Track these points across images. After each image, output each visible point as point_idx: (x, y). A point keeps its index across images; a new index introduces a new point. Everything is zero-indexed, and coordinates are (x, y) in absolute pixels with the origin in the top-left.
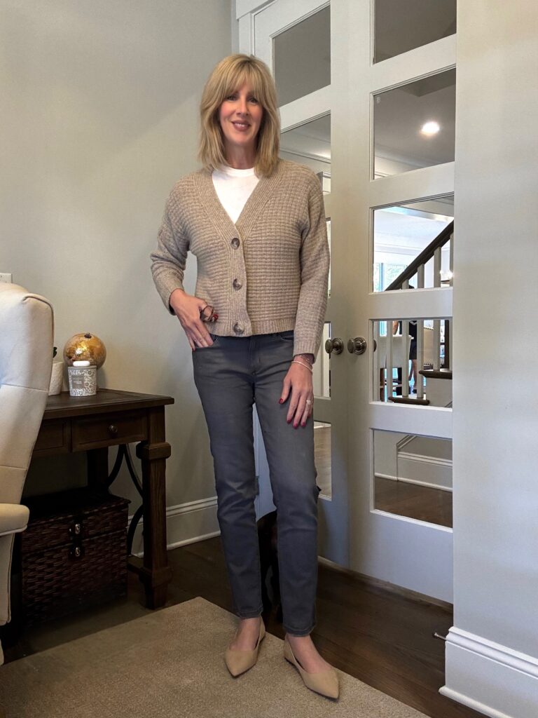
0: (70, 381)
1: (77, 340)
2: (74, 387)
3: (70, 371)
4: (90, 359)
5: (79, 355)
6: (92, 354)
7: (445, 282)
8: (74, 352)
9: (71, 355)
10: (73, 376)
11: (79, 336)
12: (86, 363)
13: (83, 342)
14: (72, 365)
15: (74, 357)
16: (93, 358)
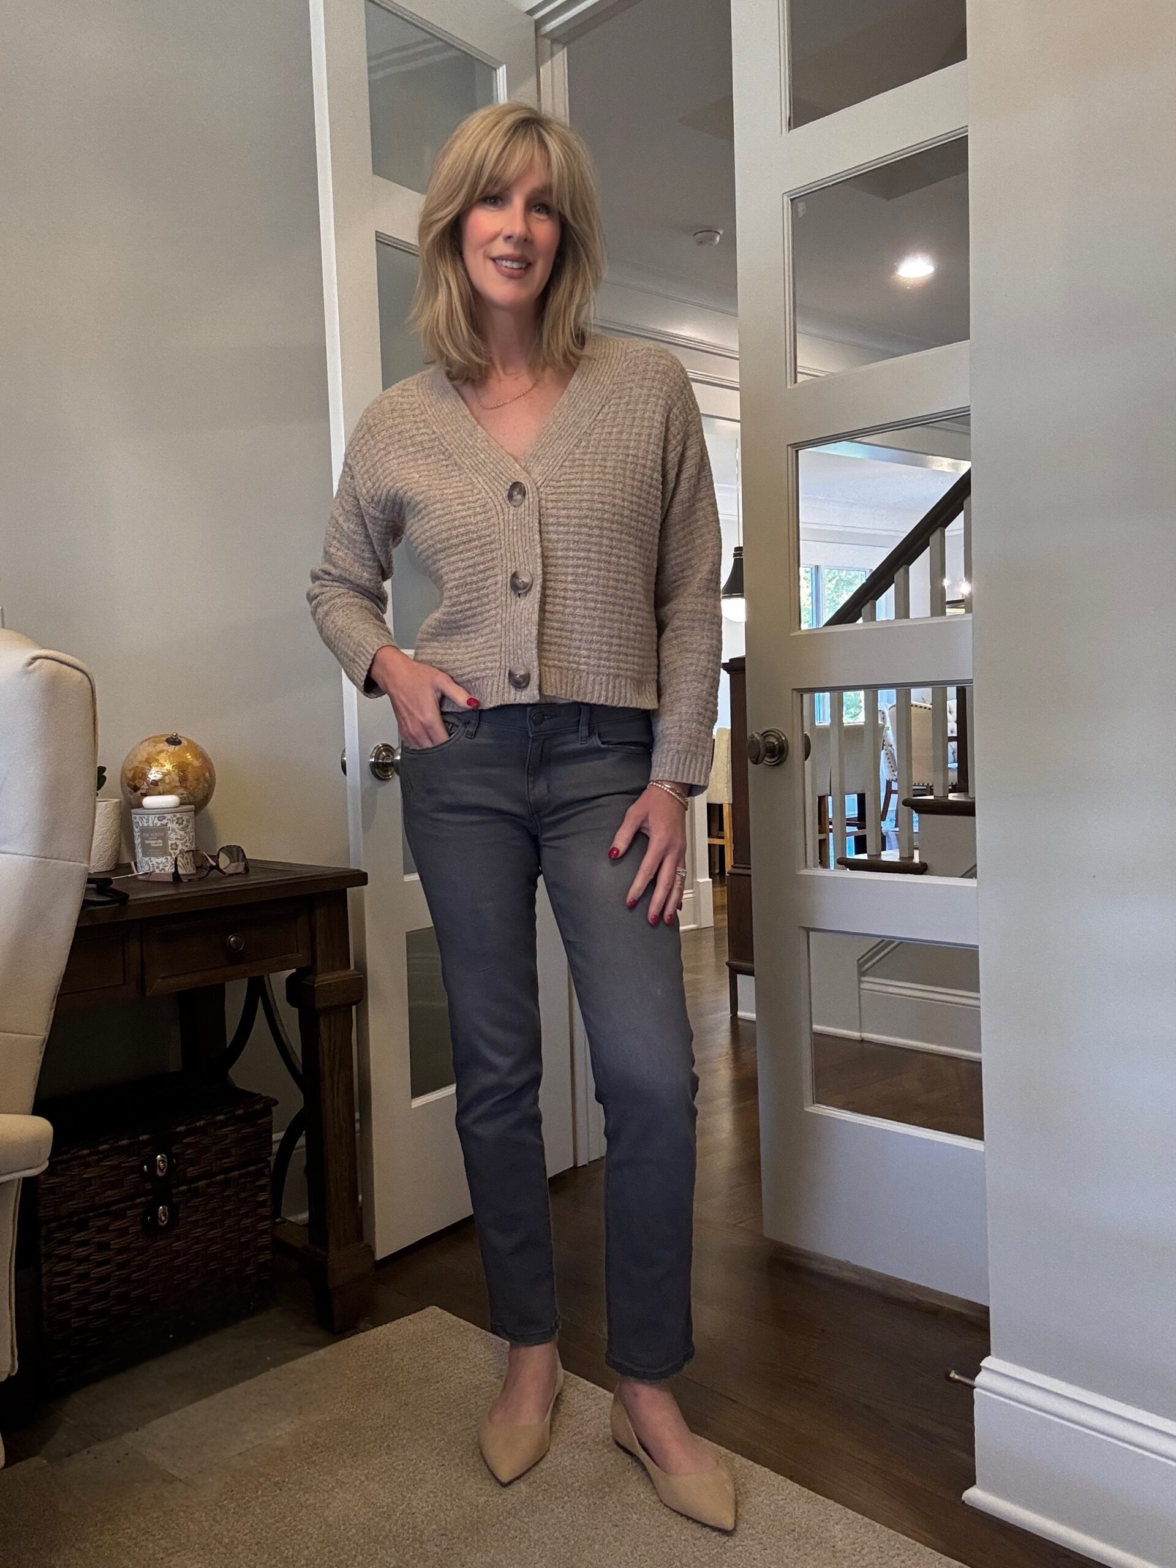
0: (137, 841)
1: (151, 749)
2: (145, 855)
3: (136, 818)
4: (181, 791)
5: (155, 783)
6: (183, 779)
7: (955, 603)
8: (144, 776)
9: (137, 782)
10: (143, 830)
11: (155, 740)
12: (171, 800)
13: (163, 755)
14: (140, 806)
15: (145, 786)
16: (186, 788)
